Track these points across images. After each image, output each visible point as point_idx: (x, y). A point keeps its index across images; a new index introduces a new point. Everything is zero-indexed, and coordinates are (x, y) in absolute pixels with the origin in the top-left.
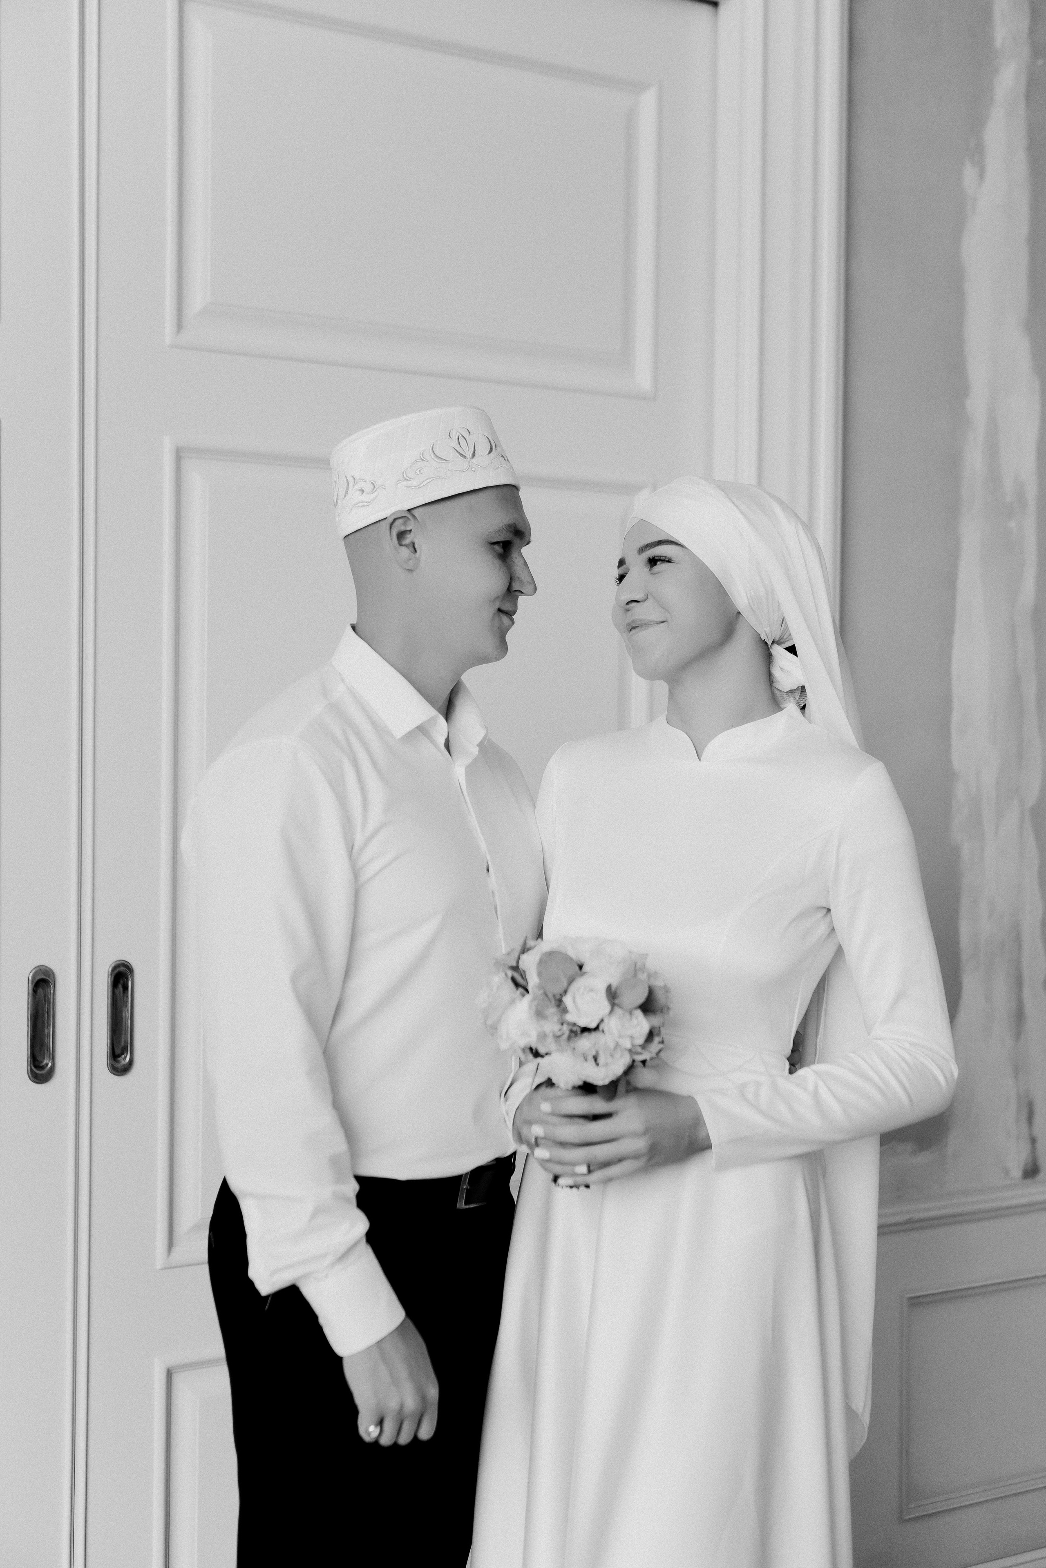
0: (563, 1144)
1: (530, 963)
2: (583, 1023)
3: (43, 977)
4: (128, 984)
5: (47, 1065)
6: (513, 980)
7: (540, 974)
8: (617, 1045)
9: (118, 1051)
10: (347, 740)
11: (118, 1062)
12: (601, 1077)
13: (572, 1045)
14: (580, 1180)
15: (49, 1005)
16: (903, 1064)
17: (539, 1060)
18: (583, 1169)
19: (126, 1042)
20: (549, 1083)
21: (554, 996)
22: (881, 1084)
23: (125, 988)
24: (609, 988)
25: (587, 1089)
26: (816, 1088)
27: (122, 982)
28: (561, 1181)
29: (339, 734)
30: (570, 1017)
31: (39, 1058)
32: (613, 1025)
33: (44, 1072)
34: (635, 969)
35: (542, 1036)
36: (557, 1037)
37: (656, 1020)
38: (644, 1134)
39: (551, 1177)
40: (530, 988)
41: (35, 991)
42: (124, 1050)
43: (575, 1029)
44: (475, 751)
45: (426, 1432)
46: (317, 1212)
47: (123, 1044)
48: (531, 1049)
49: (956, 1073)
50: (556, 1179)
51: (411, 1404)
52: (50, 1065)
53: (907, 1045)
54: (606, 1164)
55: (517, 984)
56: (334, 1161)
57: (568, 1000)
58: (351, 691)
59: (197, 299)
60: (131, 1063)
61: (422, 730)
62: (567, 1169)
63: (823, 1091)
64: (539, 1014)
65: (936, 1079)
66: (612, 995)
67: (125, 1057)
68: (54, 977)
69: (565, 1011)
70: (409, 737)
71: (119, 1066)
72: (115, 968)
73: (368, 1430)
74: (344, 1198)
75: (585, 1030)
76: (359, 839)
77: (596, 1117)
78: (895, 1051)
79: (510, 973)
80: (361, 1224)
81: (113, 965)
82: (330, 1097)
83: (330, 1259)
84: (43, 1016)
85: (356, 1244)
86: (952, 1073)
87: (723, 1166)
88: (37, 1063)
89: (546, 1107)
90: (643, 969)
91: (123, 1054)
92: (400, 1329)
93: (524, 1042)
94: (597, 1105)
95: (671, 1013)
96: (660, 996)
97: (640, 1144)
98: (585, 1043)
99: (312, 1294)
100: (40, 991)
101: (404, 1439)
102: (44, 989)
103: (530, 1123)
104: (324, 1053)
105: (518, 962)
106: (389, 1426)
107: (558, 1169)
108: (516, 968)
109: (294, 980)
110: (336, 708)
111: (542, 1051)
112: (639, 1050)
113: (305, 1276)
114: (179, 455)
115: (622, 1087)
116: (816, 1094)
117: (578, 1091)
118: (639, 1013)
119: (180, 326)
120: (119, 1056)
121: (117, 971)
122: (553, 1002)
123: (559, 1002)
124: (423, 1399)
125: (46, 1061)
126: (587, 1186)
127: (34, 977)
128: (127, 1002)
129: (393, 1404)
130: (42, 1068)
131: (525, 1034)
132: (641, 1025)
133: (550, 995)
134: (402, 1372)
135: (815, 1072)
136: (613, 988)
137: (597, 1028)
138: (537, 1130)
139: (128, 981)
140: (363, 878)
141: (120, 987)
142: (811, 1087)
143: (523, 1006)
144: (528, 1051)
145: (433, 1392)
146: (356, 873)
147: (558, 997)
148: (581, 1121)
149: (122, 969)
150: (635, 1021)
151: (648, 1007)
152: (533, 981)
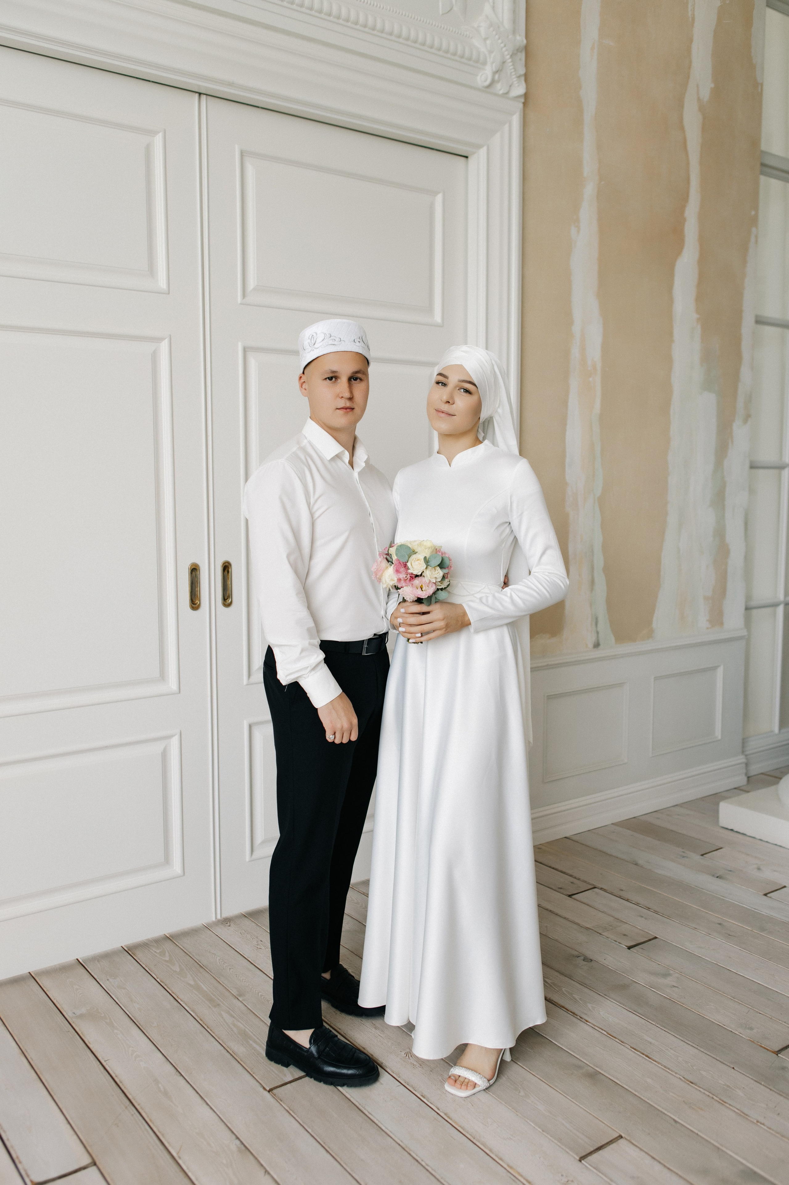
0: (411, 625)
1: (392, 551)
2: (415, 573)
3: (194, 567)
4: (229, 570)
5: (197, 603)
6: (386, 559)
7: (397, 555)
8: (430, 581)
9: (226, 598)
10: (306, 459)
11: (226, 602)
12: (424, 595)
13: (411, 583)
14: (418, 640)
15: (197, 579)
16: (547, 582)
17: (398, 590)
18: (419, 635)
19: (229, 594)
20: (404, 601)
21: (403, 563)
22: (537, 590)
23: (228, 572)
24: (425, 558)
25: (419, 601)
26: (511, 594)
27: (227, 569)
28: (410, 641)
29: (303, 458)
30: (410, 571)
31: (194, 600)
32: (427, 573)
33: (196, 606)
34: (436, 550)
35: (399, 580)
36: (405, 580)
37: (446, 571)
38: (443, 619)
39: (406, 639)
40: (393, 562)
41: (191, 573)
42: (228, 597)
43: (412, 576)
44: (364, 465)
45: (354, 737)
46: (303, 651)
47: (228, 595)
48: (395, 586)
49: (568, 583)
50: (408, 640)
51: (346, 725)
52: (198, 603)
53: (547, 574)
54: (428, 633)
55: (388, 561)
56: (309, 630)
57: (409, 564)
58: (310, 442)
59: (252, 283)
60: (231, 602)
61: (338, 456)
62: (413, 635)
63: (513, 594)
64: (397, 571)
65: (561, 587)
66: (427, 561)
67: (229, 600)
68: (199, 567)
69: (408, 569)
70: (333, 459)
71: (227, 603)
72: (224, 564)
73: (330, 737)
74: (314, 645)
75: (417, 576)
76: (312, 501)
77: (424, 613)
78: (544, 578)
79: (385, 556)
80: (322, 656)
81: (223, 563)
82: (307, 605)
83: (309, 669)
84: (195, 583)
85: (320, 663)
86: (567, 583)
87: (477, 631)
88: (193, 602)
89: (402, 610)
90: (439, 551)
91: (228, 599)
92: (340, 696)
93: (392, 583)
94: (423, 608)
95: (452, 569)
96: (447, 562)
97: (442, 624)
98: (417, 581)
99: (303, 684)
100: (194, 573)
101: (345, 741)
102: (195, 572)
103: (396, 618)
104: (303, 589)
105: (388, 552)
106: (338, 736)
107: (409, 636)
108: (388, 554)
109: (288, 557)
110: (303, 449)
111: (399, 586)
112: (439, 584)
113: (300, 677)
114: (245, 350)
115: (433, 600)
116: (511, 597)
117: (416, 603)
118: (438, 568)
119: (244, 295)
120: (226, 600)
121: (224, 565)
122: (403, 566)
123: (405, 566)
124: (351, 724)
125: (197, 601)
126: (422, 643)
127: (191, 567)
128: (229, 577)
129: (339, 726)
130: (196, 604)
131: (392, 580)
132: (440, 573)
133: (402, 563)
134: (342, 714)
135: (510, 589)
136: (427, 558)
137: (421, 575)
138: (400, 620)
139: (229, 569)
140: (316, 515)
141: (226, 571)
142: (509, 595)
143: (391, 570)
144: (394, 587)
145: (355, 721)
146: (312, 515)
147: (405, 563)
148: (418, 615)
149: (227, 564)
150: (437, 572)
151: (441, 566)
152: (395, 558)
